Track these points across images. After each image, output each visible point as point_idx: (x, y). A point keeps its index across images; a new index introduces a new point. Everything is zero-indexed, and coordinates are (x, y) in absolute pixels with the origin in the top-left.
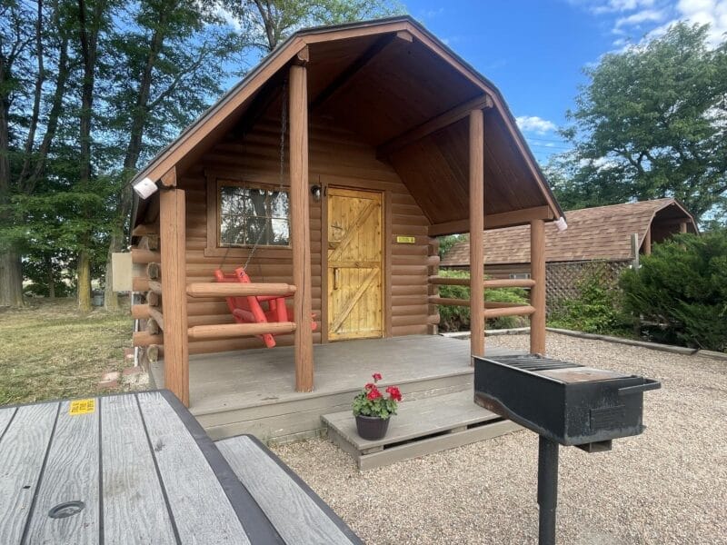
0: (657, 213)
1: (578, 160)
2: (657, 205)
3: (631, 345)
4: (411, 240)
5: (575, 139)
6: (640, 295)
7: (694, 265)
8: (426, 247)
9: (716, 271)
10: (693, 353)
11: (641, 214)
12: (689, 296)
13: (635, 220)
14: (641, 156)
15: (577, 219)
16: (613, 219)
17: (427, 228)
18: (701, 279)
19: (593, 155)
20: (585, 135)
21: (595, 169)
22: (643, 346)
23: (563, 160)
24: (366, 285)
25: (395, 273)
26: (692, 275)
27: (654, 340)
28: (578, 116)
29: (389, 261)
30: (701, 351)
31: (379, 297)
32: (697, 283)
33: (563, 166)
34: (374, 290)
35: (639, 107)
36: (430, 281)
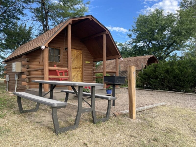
0: (149, 59)
1: (133, 43)
2: (149, 56)
3: (141, 90)
4: (89, 62)
5: (132, 37)
6: (143, 78)
7: (153, 70)
8: (92, 64)
9: (157, 72)
10: (153, 91)
11: (145, 59)
12: (152, 77)
13: (144, 60)
14: (149, 43)
15: (130, 60)
16: (139, 60)
17: (93, 60)
18: (154, 73)
19: (137, 42)
20: (134, 36)
21: (137, 46)
22: (143, 90)
23: (129, 43)
24: (78, 73)
25: (85, 70)
26: (152, 73)
27: (146, 89)
28: (132, 31)
29: (84, 67)
30: (154, 90)
31: (81, 76)
32: (154, 74)
33: (128, 45)
34: (80, 74)
35: (147, 30)
36: (93, 73)
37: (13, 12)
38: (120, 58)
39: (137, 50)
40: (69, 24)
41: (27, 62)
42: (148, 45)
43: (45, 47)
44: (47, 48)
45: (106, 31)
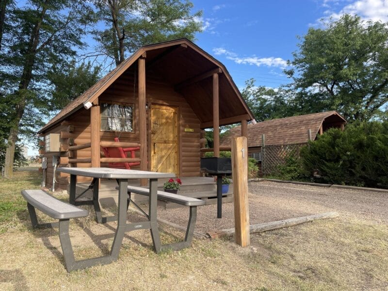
0: (325, 119)
1: (296, 88)
2: (327, 114)
3: (304, 184)
4: (191, 130)
5: (293, 76)
6: (308, 159)
7: (330, 143)
8: (199, 134)
9: (338, 146)
10: (330, 186)
11: (318, 119)
12: (328, 158)
13: (314, 122)
14: (333, 86)
15: (287, 122)
16: (304, 122)
17: (199, 125)
18: (332, 150)
19: (305, 86)
20: (299, 74)
21: (306, 94)
22: (309, 184)
23: (287, 89)
24: (170, 151)
25: (184, 146)
26: (328, 148)
27: (316, 182)
28: (294, 63)
29: (181, 140)
30: (334, 185)
31: (176, 157)
32: (331, 152)
33: (287, 92)
34: (173, 154)
35: (324, 60)
36: (201, 151)
37: (63, 40)
38: (251, 120)
39: (307, 102)
40: (141, 57)
41: (70, 132)
42: (331, 92)
43: (91, 105)
44: (96, 105)
45: (218, 67)
